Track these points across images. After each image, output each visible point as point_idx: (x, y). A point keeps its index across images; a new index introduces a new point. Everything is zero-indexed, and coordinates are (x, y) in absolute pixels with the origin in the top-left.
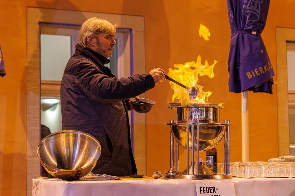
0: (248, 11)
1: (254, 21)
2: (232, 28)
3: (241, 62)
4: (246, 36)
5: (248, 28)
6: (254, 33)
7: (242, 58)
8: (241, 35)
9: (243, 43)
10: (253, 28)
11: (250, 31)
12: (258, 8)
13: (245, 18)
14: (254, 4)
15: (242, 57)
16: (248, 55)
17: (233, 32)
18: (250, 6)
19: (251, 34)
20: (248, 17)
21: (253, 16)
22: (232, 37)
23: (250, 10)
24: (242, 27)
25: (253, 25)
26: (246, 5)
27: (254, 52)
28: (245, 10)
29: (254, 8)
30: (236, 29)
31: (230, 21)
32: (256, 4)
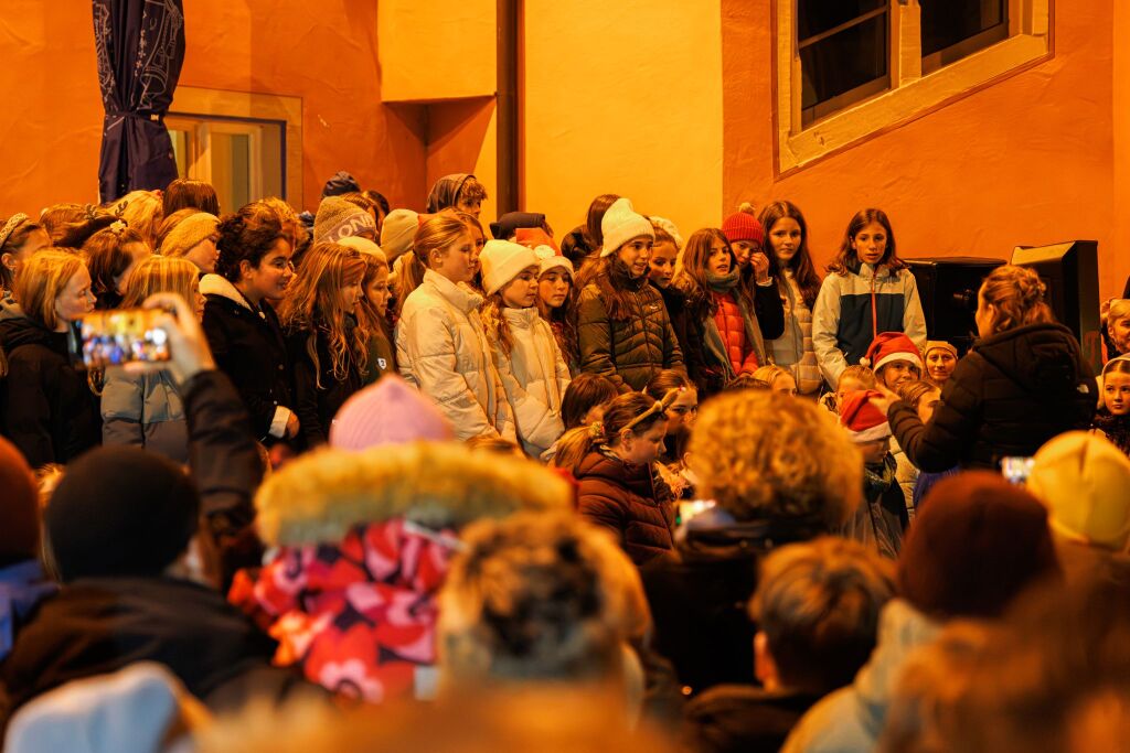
0: (147, 75)
1: (157, 94)
2: (107, 106)
3: (130, 175)
4: (140, 123)
5: (146, 107)
6: (155, 117)
7: (135, 170)
8: (130, 121)
9: (136, 140)
10: (153, 108)
11: (147, 114)
12: (164, 69)
13: (140, 89)
14: (157, 60)
15: (133, 166)
16: (147, 164)
17: (109, 110)
18: (150, 64)
19: (149, 119)
20: (146, 87)
21: (155, 85)
22: (107, 124)
23: (151, 73)
24: (132, 104)
25: (154, 101)
26: (144, 63)
27: (157, 158)
28: (140, 71)
29: (158, 68)
30: (118, 106)
31: (104, 93)
32: (162, 61)
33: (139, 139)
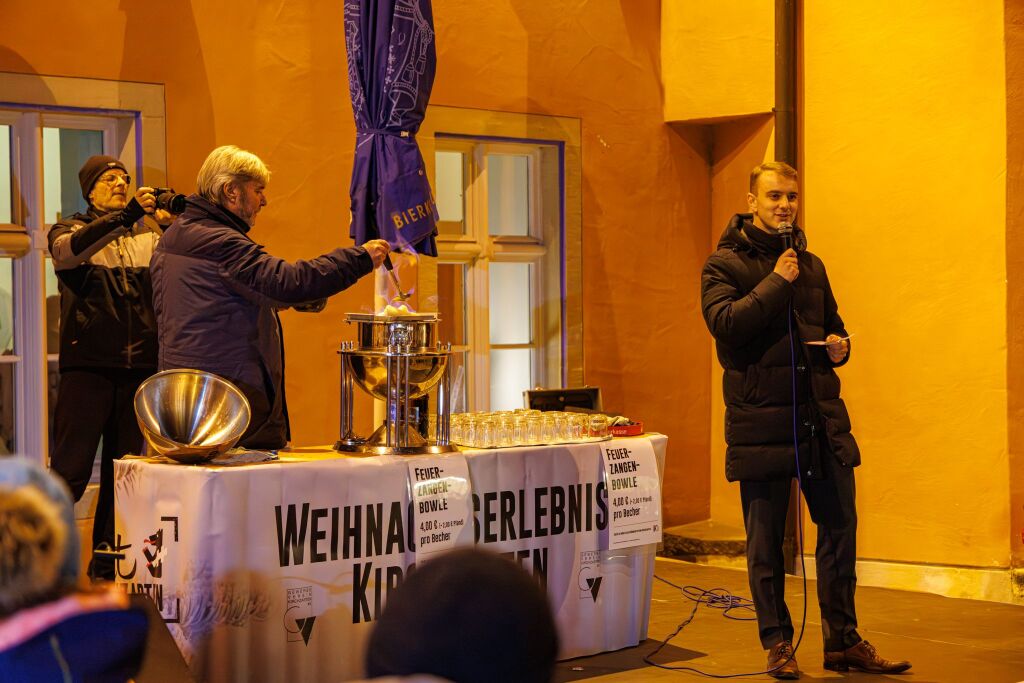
0: (396, 91)
1: (406, 110)
2: (359, 123)
3: (380, 194)
4: (389, 140)
5: (395, 124)
6: (405, 134)
7: (383, 187)
8: (380, 137)
9: (385, 155)
10: (403, 124)
11: (396, 131)
12: (414, 85)
13: (389, 104)
14: (406, 76)
15: (382, 184)
16: (396, 181)
17: (360, 129)
18: (399, 80)
19: (399, 136)
20: (395, 103)
21: (405, 100)
22: (358, 141)
23: (400, 88)
24: (382, 121)
25: (404, 117)
26: (392, 78)
27: (406, 174)
28: (389, 86)
29: (408, 85)
30: (369, 125)
31: (355, 109)
32: (411, 76)
33: (388, 155)
